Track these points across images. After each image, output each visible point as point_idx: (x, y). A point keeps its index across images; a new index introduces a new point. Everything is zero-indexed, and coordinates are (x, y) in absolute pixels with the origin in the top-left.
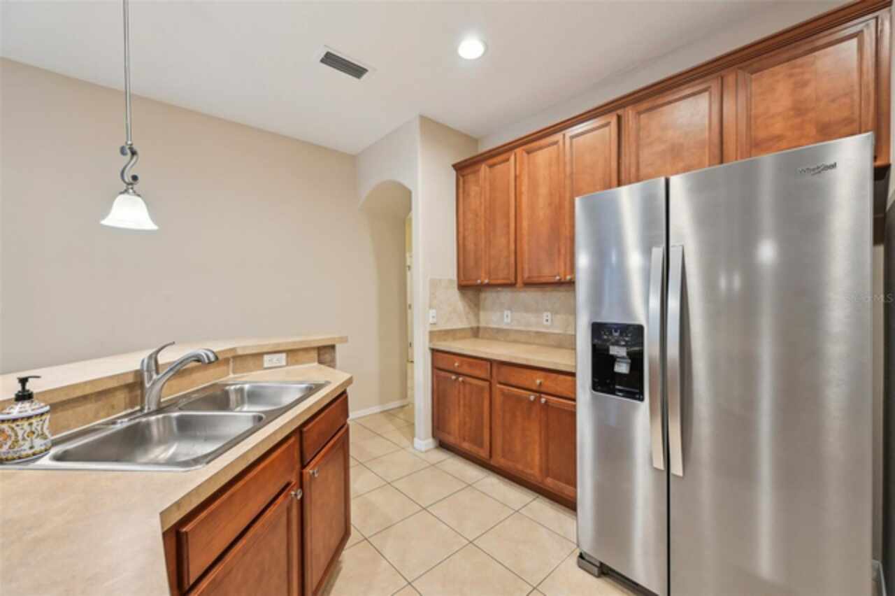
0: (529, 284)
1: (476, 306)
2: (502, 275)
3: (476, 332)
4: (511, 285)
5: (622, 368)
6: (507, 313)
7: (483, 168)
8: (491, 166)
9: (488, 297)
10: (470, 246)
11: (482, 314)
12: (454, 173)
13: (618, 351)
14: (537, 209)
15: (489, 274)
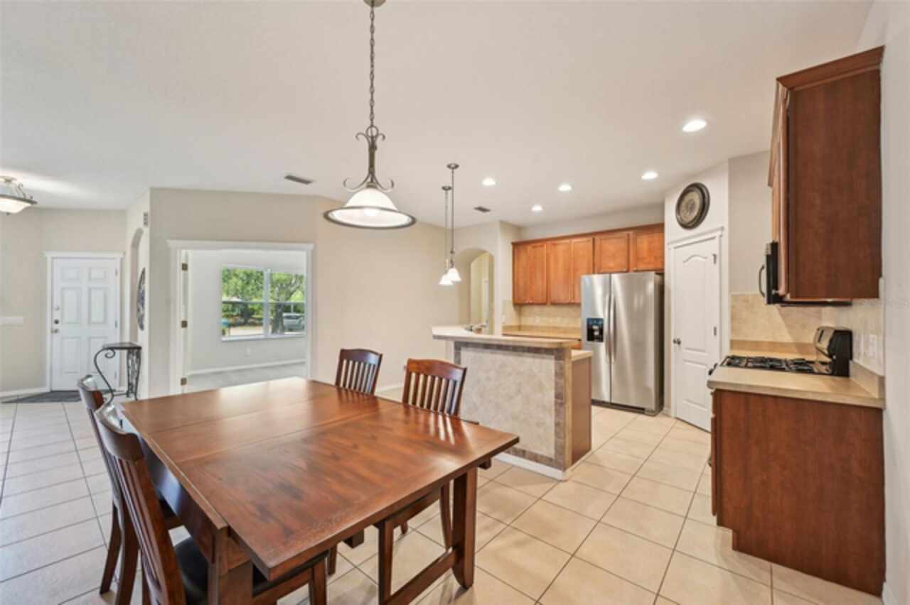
0: (554, 304)
1: (520, 314)
2: (540, 299)
3: (519, 328)
4: (544, 304)
5: (596, 333)
6: (537, 317)
7: (529, 248)
8: (534, 247)
9: (527, 310)
10: (521, 284)
11: (523, 319)
12: (511, 247)
13: (595, 327)
14: (558, 271)
15: (532, 298)
